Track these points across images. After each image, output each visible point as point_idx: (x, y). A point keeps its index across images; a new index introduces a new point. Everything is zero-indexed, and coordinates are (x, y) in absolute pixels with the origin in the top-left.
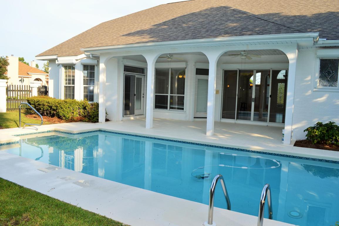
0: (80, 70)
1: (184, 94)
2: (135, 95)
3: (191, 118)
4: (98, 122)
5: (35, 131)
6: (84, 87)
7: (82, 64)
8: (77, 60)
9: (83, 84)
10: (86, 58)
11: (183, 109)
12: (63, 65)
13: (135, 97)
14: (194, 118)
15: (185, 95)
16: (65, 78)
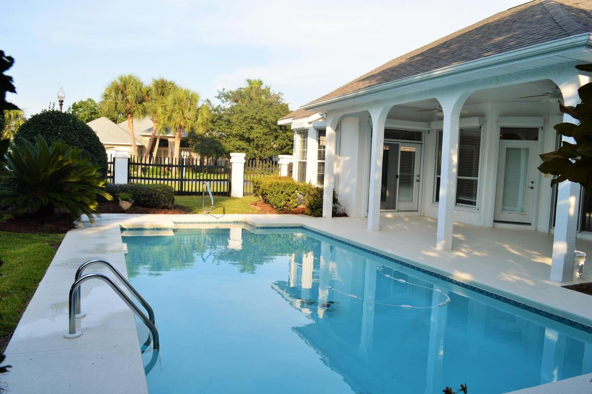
0: (313, 138)
1: (477, 176)
2: (397, 177)
3: (489, 223)
4: (322, 216)
5: (216, 220)
6: (319, 163)
7: (315, 129)
8: (310, 123)
9: (317, 158)
10: (322, 120)
11: (474, 204)
12: (298, 131)
13: (398, 179)
14: (495, 221)
15: (479, 178)
16: (302, 150)
